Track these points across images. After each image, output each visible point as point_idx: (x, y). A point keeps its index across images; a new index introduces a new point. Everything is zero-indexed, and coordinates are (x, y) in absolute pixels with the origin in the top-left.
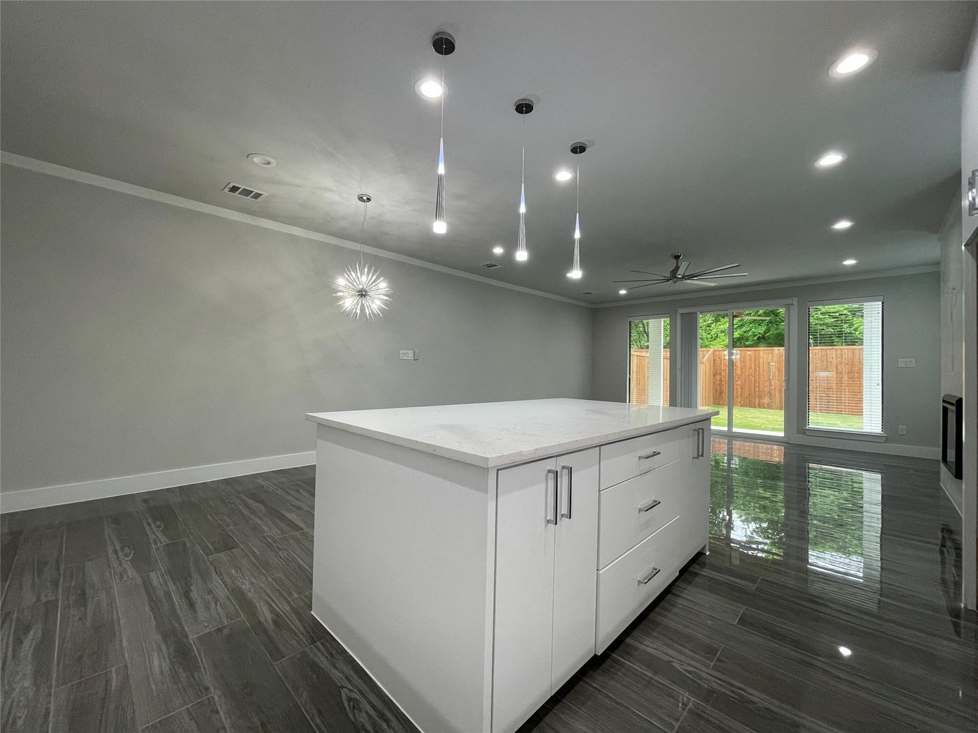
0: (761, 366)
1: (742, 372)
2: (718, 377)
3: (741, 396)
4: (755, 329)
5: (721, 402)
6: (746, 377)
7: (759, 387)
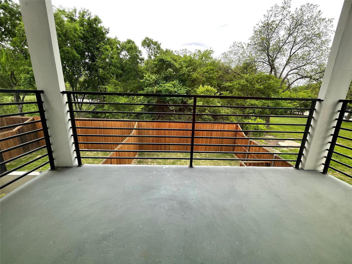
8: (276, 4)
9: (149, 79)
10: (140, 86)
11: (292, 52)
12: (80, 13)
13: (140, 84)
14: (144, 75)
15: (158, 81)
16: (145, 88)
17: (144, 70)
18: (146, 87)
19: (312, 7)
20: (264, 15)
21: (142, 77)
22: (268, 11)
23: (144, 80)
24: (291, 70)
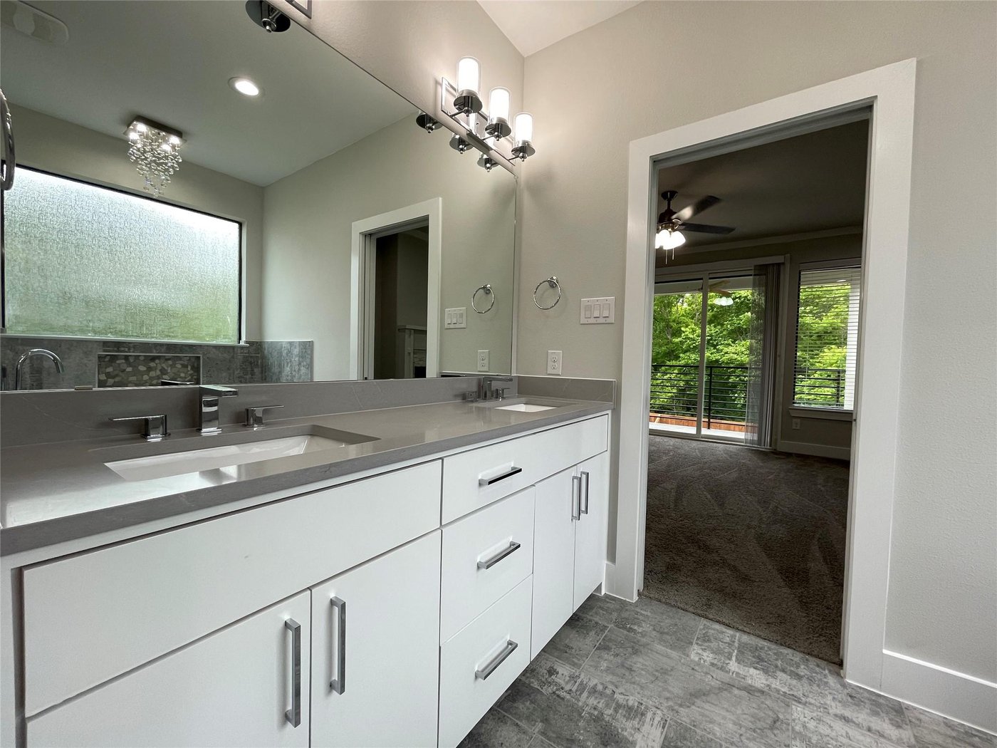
9: (691, 336)
10: (672, 351)
13: (671, 346)
14: (683, 329)
15: (715, 340)
16: (681, 355)
17: (683, 315)
18: (685, 352)
21: (678, 333)
23: (680, 339)
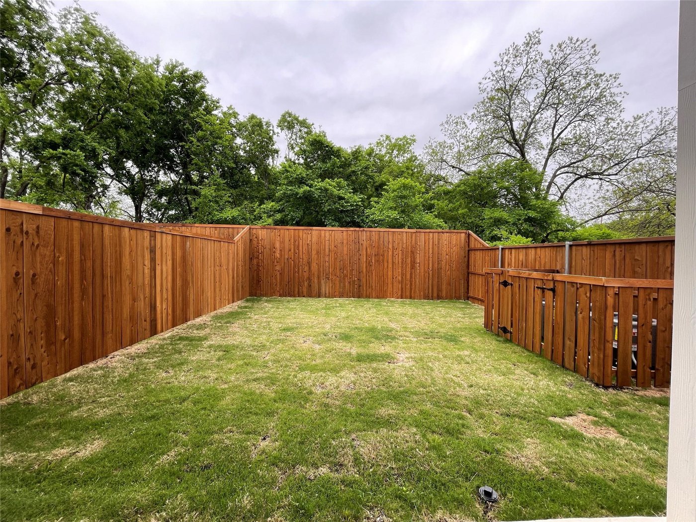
0: (301, 248)
1: (281, 255)
2: (255, 261)
3: (281, 284)
4: (294, 212)
5: (258, 292)
6: (286, 261)
7: (298, 273)
8: (514, 43)
11: (555, 133)
12: (167, 68)
19: (578, 43)
20: (495, 62)
22: (500, 55)
24: (560, 168)
